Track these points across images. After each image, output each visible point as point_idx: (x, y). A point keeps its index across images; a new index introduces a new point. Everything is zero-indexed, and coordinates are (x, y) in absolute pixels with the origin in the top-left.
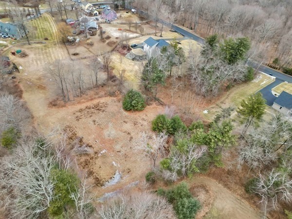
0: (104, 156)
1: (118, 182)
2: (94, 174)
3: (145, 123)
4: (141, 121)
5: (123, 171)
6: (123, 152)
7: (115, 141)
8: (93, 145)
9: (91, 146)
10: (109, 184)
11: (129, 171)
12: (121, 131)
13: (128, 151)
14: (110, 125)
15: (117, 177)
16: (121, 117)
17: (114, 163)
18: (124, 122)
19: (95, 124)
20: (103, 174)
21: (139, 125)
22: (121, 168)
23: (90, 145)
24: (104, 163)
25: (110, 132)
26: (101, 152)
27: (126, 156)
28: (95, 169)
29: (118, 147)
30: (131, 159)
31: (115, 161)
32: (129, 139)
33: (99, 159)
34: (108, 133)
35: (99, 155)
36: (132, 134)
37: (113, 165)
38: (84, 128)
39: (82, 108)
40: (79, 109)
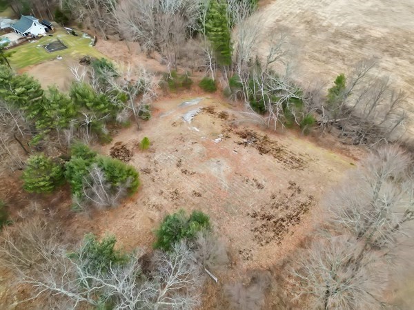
0: (215, 135)
1: (185, 113)
2: (217, 116)
3: (154, 199)
4: (165, 202)
5: (181, 123)
6: (188, 144)
7: (206, 157)
8: (238, 146)
9: (240, 144)
10: (195, 111)
11: (174, 124)
12: (200, 175)
13: (181, 146)
14: (225, 184)
15: (188, 117)
16: (211, 206)
17: (198, 130)
18: (200, 195)
20: (207, 118)
22: (185, 125)
23: (242, 146)
24: (211, 128)
25: (219, 169)
26: (220, 139)
27: (182, 139)
28: (219, 121)
29: (198, 148)
30: (174, 137)
31: (197, 132)
32: (183, 163)
33: (219, 131)
34: (223, 168)
35: (221, 135)
36: (178, 171)
37: (198, 128)
38: (269, 170)
39: (305, 215)
40: (311, 211)
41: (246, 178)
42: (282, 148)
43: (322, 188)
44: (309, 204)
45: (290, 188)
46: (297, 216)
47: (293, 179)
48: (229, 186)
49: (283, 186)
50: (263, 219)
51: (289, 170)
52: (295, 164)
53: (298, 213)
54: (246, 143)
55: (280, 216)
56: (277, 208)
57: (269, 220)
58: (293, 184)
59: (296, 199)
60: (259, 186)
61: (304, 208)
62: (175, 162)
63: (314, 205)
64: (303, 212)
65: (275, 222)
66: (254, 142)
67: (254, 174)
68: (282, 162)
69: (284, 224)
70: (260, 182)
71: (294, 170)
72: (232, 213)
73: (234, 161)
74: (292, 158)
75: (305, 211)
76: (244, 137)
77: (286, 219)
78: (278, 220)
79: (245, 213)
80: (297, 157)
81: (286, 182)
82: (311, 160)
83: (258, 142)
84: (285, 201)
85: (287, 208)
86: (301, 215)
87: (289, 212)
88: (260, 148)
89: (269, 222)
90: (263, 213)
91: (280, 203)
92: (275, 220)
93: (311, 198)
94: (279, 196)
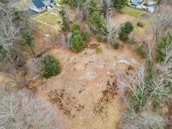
4: (71, 61)
5: (117, 59)
7: (97, 70)
8: (107, 81)
9: (108, 82)
11: (115, 57)
12: (85, 69)
13: (101, 61)
14: (81, 78)
16: (68, 75)
17: (114, 65)
18: (74, 70)
19: (84, 90)
20: (124, 68)
21: (75, 61)
22: (116, 61)
23: (107, 83)
24: (117, 70)
25: (90, 75)
26: (110, 74)
27: (106, 61)
29: (101, 67)
30: (107, 58)
31: (112, 65)
32: (92, 63)
33: (116, 73)
34: (90, 76)
35: (112, 74)
36: (86, 62)
37: (115, 65)
38: (91, 96)
39: (63, 113)
40: (65, 116)
41: (85, 86)
42: (109, 102)
43: (81, 123)
44: (70, 115)
45: (80, 106)
46: (62, 108)
47: (87, 108)
48: (80, 80)
49: (81, 102)
50: (61, 94)
51: (92, 106)
52: (98, 109)
53: (64, 109)
54: (110, 85)
55: (63, 101)
56: (67, 100)
57: (61, 96)
58: (83, 107)
59: (73, 109)
60: (80, 92)
61: (67, 112)
62: (91, 60)
63: (69, 118)
64: (65, 111)
65: (59, 99)
66: (111, 89)
67: (88, 89)
68: (98, 102)
69: (58, 103)
70: (83, 92)
71: (93, 108)
72: (65, 82)
73: (95, 81)
74: (102, 107)
75: (65, 113)
76: (114, 84)
77: (61, 103)
78: (60, 100)
79: (65, 87)
80: (104, 110)
81: (84, 104)
82: (103, 118)
83: (111, 90)
84: (72, 104)
85: (68, 104)
86: (62, 110)
87: (65, 105)
88: (107, 91)
89: (60, 96)
90: (64, 93)
91: (70, 101)
92: (61, 99)
93: (74, 116)
94: (74, 100)
